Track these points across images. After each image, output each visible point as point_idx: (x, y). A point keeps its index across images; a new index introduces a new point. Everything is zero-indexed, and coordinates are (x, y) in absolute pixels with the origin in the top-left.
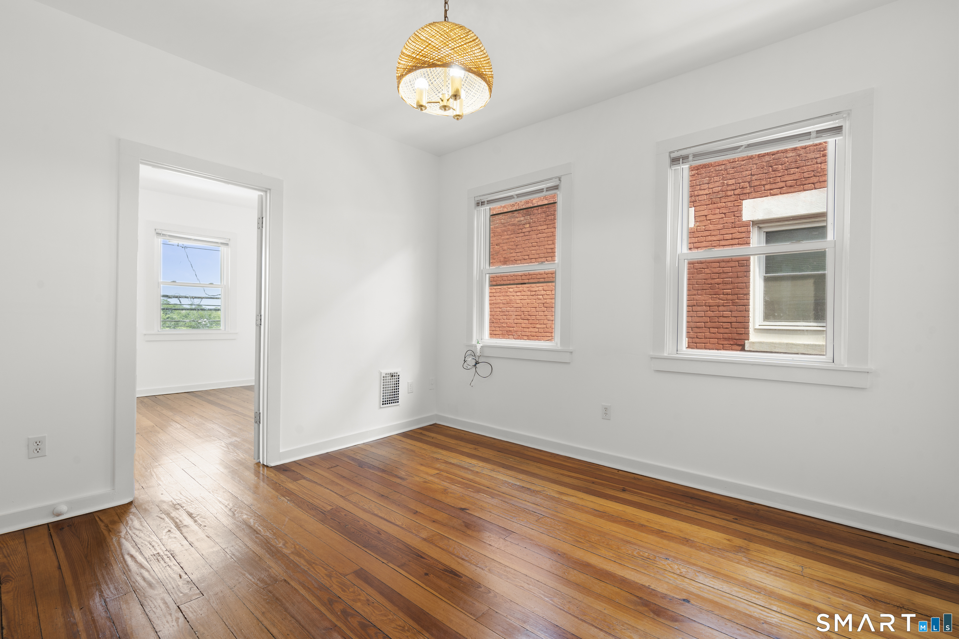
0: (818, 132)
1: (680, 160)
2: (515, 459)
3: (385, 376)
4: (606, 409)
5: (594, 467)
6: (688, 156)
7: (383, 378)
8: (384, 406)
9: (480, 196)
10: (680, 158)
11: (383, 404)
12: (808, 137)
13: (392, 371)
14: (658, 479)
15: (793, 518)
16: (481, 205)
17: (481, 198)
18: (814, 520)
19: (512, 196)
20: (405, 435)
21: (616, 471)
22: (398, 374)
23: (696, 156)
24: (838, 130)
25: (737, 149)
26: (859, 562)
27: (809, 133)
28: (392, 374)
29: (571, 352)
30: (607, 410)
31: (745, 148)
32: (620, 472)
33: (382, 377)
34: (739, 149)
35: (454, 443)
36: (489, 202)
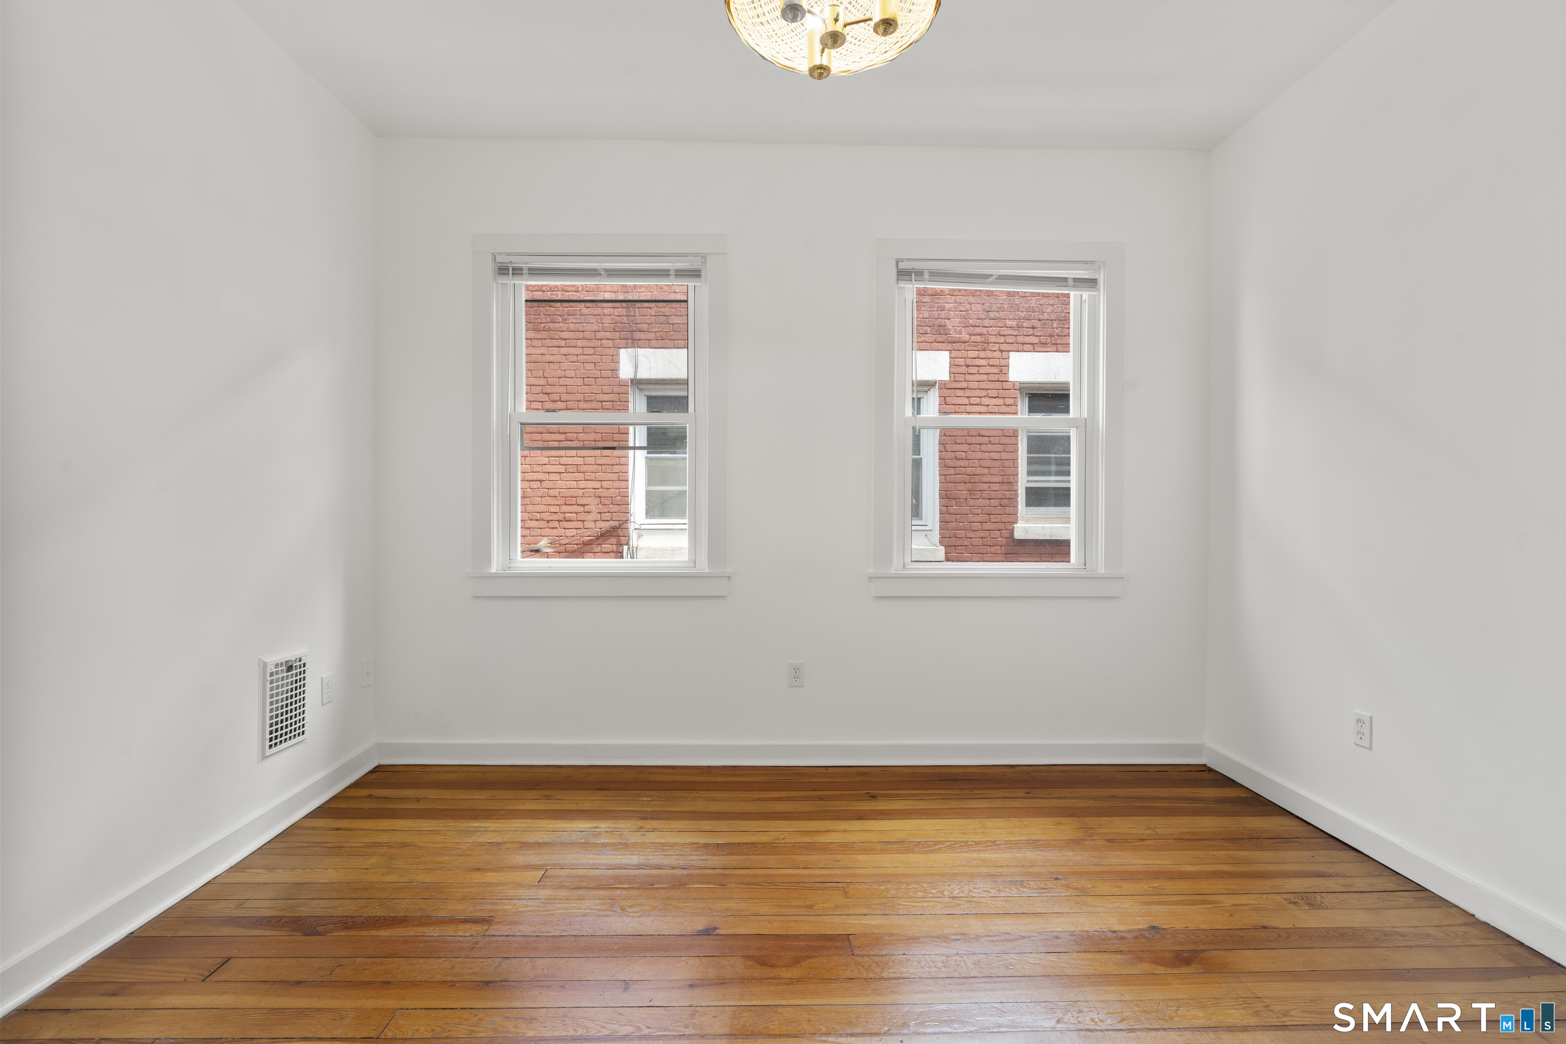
0: (1075, 280)
1: (912, 276)
2: (651, 796)
3: (274, 670)
4: (796, 669)
5: (786, 772)
6: (923, 272)
7: (269, 679)
8: (274, 749)
9: (508, 254)
10: (911, 272)
11: (271, 746)
12: (1064, 284)
13: (289, 655)
14: (886, 766)
15: (1061, 772)
16: (513, 274)
17: (514, 259)
18: (1080, 768)
19: (596, 270)
20: (320, 812)
21: (824, 770)
22: (302, 662)
23: (936, 275)
24: (1091, 283)
25: (987, 278)
26: (1169, 803)
27: (1065, 279)
28: (290, 664)
29: (729, 577)
30: (797, 671)
31: (996, 279)
32: (830, 770)
33: (268, 675)
34: (988, 278)
35: (483, 797)
36: (535, 272)
